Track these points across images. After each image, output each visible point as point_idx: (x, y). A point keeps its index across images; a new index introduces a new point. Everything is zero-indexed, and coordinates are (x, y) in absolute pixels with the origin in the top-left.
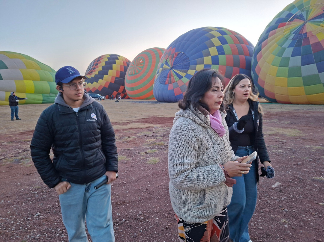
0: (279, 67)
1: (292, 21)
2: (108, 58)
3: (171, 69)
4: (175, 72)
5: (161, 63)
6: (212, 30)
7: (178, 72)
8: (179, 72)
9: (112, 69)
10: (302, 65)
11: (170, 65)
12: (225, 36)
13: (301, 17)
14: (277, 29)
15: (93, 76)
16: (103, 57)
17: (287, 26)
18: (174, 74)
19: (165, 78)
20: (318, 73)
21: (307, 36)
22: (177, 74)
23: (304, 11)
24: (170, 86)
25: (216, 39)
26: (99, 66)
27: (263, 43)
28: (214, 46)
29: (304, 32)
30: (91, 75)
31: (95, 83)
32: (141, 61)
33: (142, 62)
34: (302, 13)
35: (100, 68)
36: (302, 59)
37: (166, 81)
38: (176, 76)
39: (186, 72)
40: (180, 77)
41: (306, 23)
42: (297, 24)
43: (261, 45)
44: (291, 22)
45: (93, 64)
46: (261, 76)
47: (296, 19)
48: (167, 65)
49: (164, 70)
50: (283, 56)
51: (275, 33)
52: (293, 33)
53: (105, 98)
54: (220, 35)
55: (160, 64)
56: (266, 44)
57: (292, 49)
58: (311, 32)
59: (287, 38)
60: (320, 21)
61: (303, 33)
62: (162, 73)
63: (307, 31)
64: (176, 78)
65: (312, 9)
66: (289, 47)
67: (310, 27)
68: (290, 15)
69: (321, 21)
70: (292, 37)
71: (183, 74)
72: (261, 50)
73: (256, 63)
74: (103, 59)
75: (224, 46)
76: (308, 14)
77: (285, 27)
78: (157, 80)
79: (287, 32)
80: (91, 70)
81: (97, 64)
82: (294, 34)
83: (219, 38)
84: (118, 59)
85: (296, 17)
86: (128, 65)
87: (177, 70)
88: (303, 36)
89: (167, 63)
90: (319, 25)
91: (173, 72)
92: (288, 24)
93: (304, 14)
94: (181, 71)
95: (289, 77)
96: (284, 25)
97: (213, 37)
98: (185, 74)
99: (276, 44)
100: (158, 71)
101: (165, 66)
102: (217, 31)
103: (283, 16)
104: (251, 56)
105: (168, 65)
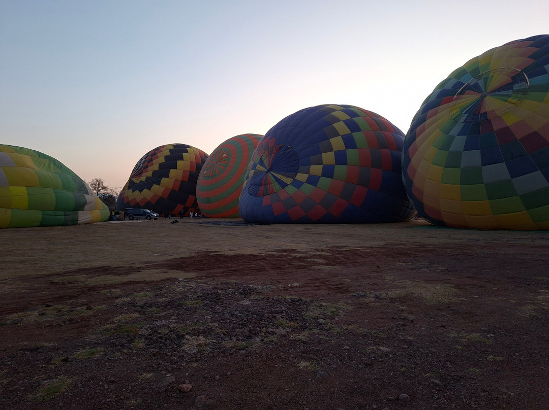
0: (445, 167)
1: (463, 94)
2: (169, 150)
3: (268, 171)
4: (274, 176)
5: (253, 162)
6: (334, 110)
7: (279, 176)
8: (282, 176)
9: (176, 169)
10: (483, 165)
11: (266, 165)
12: (355, 119)
13: (475, 88)
14: (440, 106)
15: (143, 178)
16: (162, 149)
17: (455, 101)
18: (273, 179)
19: (259, 186)
20: (511, 178)
21: (488, 118)
22: (278, 180)
23: (481, 79)
24: (266, 200)
25: (342, 123)
26: (154, 163)
27: (418, 128)
28: (338, 135)
29: (482, 111)
30: (140, 177)
31: (145, 190)
32: (225, 155)
33: (225, 157)
34: (478, 82)
35: (156, 167)
36: (482, 155)
37: (259, 192)
38: (276, 183)
39: (293, 177)
40: (283, 185)
41: (485, 96)
42: (470, 99)
43: (414, 131)
44: (461, 96)
45: (144, 160)
46: (416, 182)
47: (468, 91)
48: (261, 165)
49: (257, 173)
50: (450, 150)
51: (436, 113)
52: (465, 113)
53: (157, 216)
54: (347, 117)
55: (251, 163)
56: (423, 130)
57: (464, 138)
58: (493, 111)
59: (455, 120)
60: (507, 94)
61: (481, 113)
62: (253, 178)
63: (487, 110)
64: (276, 186)
65: (493, 76)
66: (459, 135)
67: (492, 104)
68: (458, 85)
69: (509, 94)
70: (463, 119)
71: (288, 180)
72: (415, 139)
73: (408, 160)
74: (161, 153)
75: (355, 134)
76: (488, 84)
77: (452, 103)
78: (245, 190)
79: (456, 112)
80: (141, 169)
81: (152, 160)
82: (466, 115)
83: (345, 122)
84: (187, 152)
85: (469, 88)
86: (203, 161)
87: (278, 173)
88: (481, 117)
89: (261, 163)
90: (506, 101)
91: (272, 177)
92: (456, 99)
93: (481, 83)
94: (284, 175)
95: (462, 184)
96: (451, 100)
97: (337, 120)
98: (292, 180)
99: (438, 129)
100: (248, 174)
101: (260, 168)
102: (342, 111)
103: (449, 86)
104: (399, 150)
105: (264, 166)
